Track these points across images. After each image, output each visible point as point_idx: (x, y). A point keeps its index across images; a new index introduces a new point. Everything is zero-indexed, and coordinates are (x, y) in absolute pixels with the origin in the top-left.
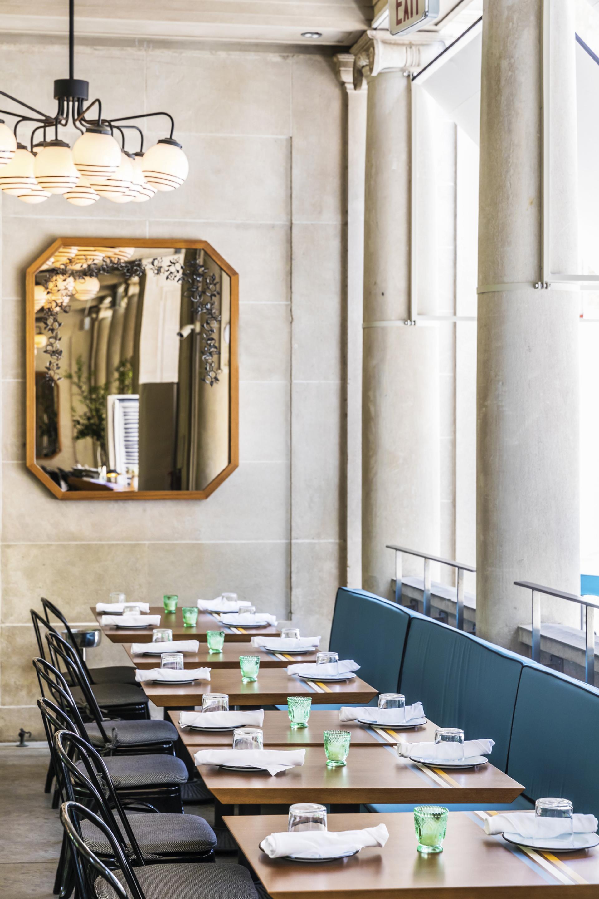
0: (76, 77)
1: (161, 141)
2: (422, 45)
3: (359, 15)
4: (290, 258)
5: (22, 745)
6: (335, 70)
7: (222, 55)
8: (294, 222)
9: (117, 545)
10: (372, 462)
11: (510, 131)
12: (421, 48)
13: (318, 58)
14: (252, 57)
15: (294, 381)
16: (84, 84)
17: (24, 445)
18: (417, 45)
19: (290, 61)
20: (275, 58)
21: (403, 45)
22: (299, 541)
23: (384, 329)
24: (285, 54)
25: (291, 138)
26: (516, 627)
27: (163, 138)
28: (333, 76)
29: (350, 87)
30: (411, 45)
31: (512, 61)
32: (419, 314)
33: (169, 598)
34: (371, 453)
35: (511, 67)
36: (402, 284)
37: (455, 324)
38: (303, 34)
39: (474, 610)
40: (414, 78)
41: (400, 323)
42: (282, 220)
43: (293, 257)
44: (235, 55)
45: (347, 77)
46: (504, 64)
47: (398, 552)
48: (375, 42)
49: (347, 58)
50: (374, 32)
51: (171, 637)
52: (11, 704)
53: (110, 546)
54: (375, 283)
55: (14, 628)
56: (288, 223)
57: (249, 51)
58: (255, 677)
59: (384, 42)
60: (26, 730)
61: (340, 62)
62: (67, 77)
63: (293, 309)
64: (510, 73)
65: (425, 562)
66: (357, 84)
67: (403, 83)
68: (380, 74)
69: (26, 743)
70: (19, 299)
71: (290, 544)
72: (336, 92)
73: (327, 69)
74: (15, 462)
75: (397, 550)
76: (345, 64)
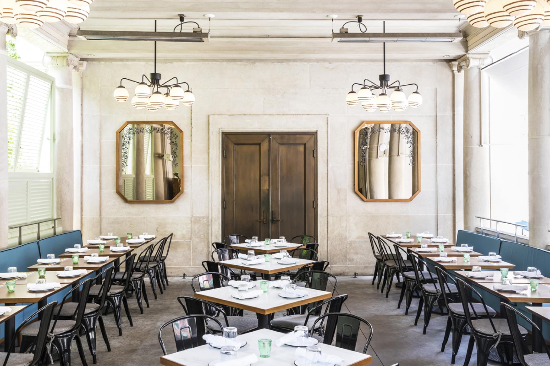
0: (386, 74)
1: (414, 93)
2: (484, 58)
3: (464, 50)
4: (436, 126)
5: (355, 277)
6: (451, 67)
7: (414, 63)
8: (437, 114)
9: (383, 216)
10: (468, 190)
11: (542, 87)
12: (484, 59)
13: (445, 63)
14: (424, 63)
15: (438, 164)
16: (388, 75)
17: (354, 185)
18: (483, 58)
19: (435, 64)
20: (431, 63)
21: (478, 58)
22: (440, 215)
23: (472, 148)
24: (434, 62)
25: (436, 88)
26: (546, 245)
27: (414, 91)
28: (449, 68)
29: (456, 72)
30: (481, 59)
31: (542, 65)
32: (484, 143)
33: (408, 233)
34: (468, 187)
35: (542, 67)
36: (478, 134)
37: (490, 146)
38: (444, 56)
39: (528, 240)
40: (482, 69)
41: (478, 146)
42: (433, 114)
43: (437, 125)
44: (418, 63)
45: (455, 69)
46: (539, 66)
47: (482, 219)
48: (469, 58)
49: (456, 63)
50: (469, 55)
51: (427, 246)
52: (351, 264)
53: (381, 216)
54: (469, 134)
55: (352, 241)
56: (435, 115)
57: (423, 62)
58: (469, 260)
59: (472, 58)
60: (356, 272)
61: (452, 64)
62: (383, 74)
63: (437, 142)
64: (541, 69)
65: (497, 223)
66: (459, 71)
67: (478, 70)
68: (471, 68)
69: (356, 277)
70: (352, 140)
71: (437, 215)
72: (450, 74)
73: (447, 66)
74: (351, 190)
75: (481, 218)
76: (454, 65)
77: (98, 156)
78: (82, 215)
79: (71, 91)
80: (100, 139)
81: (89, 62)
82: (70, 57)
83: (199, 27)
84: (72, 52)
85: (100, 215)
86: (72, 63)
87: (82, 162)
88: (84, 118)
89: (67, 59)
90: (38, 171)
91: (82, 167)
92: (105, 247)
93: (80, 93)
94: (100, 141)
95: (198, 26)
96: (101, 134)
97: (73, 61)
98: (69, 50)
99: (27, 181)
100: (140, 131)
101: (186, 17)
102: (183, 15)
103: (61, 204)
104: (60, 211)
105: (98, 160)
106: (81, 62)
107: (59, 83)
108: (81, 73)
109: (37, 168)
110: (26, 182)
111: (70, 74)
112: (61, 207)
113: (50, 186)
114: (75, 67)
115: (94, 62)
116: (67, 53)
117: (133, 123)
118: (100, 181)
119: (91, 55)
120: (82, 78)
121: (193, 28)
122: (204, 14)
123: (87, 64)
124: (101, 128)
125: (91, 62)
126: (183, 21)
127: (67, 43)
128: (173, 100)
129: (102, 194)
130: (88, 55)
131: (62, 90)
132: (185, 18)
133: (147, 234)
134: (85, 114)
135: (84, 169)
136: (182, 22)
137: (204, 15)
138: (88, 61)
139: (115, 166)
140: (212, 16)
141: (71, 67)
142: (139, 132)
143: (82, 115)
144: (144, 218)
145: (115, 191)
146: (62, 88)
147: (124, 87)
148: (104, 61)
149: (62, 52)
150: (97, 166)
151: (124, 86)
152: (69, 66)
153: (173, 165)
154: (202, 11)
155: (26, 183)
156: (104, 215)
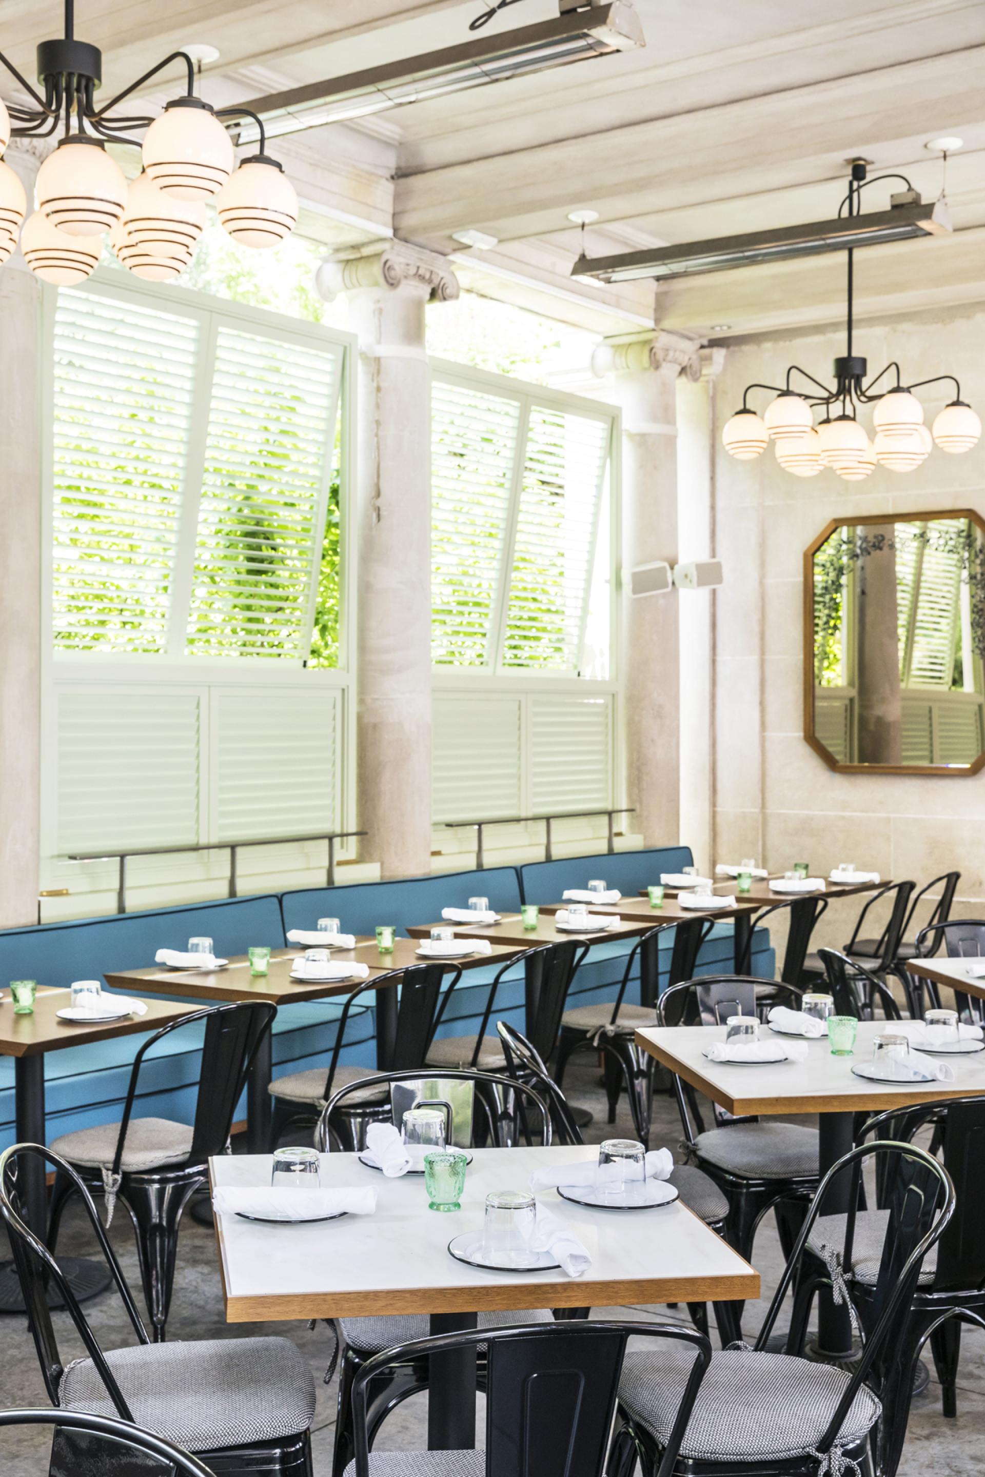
77: (756, 628)
78: (714, 804)
79: (671, 441)
80: (762, 577)
81: (732, 348)
82: (663, 340)
83: (910, 189)
84: (666, 324)
85: (763, 806)
86: (669, 358)
87: (714, 648)
88: (720, 516)
89: (651, 349)
90: (579, 675)
91: (714, 662)
92: (666, 896)
93: (706, 442)
94: (762, 583)
95: (907, 187)
96: (763, 565)
97: (671, 353)
98: (657, 321)
99: (520, 702)
100: (874, 546)
101: (872, 163)
102: (859, 159)
103: (639, 769)
104: (636, 791)
105: (756, 641)
106: (706, 351)
107: (631, 422)
108: (711, 385)
109: (575, 667)
110: (517, 703)
111: (666, 391)
112: (639, 779)
113: (607, 716)
114: (683, 371)
115: (746, 348)
116: (654, 330)
117: (852, 522)
118: (762, 703)
119: (721, 326)
120: (713, 399)
121: (892, 196)
122: (924, 143)
123: (726, 358)
124: (763, 545)
125: (737, 349)
126: (863, 178)
127: (651, 300)
128: (886, 436)
129: (768, 744)
130: (713, 328)
131: (642, 440)
132: (868, 168)
133: (851, 867)
134: (720, 505)
135: (720, 668)
136: (862, 183)
137: (926, 146)
138: (728, 346)
139: (801, 657)
140: (951, 142)
141: (669, 370)
142: (870, 549)
143: (713, 508)
144: (888, 820)
145: (801, 734)
146: (643, 435)
147: (754, 413)
148: (770, 340)
149: (638, 329)
150: (754, 658)
151: (753, 409)
152: (657, 367)
153: (973, 651)
154: (918, 133)
155: (517, 708)
156: (771, 808)
